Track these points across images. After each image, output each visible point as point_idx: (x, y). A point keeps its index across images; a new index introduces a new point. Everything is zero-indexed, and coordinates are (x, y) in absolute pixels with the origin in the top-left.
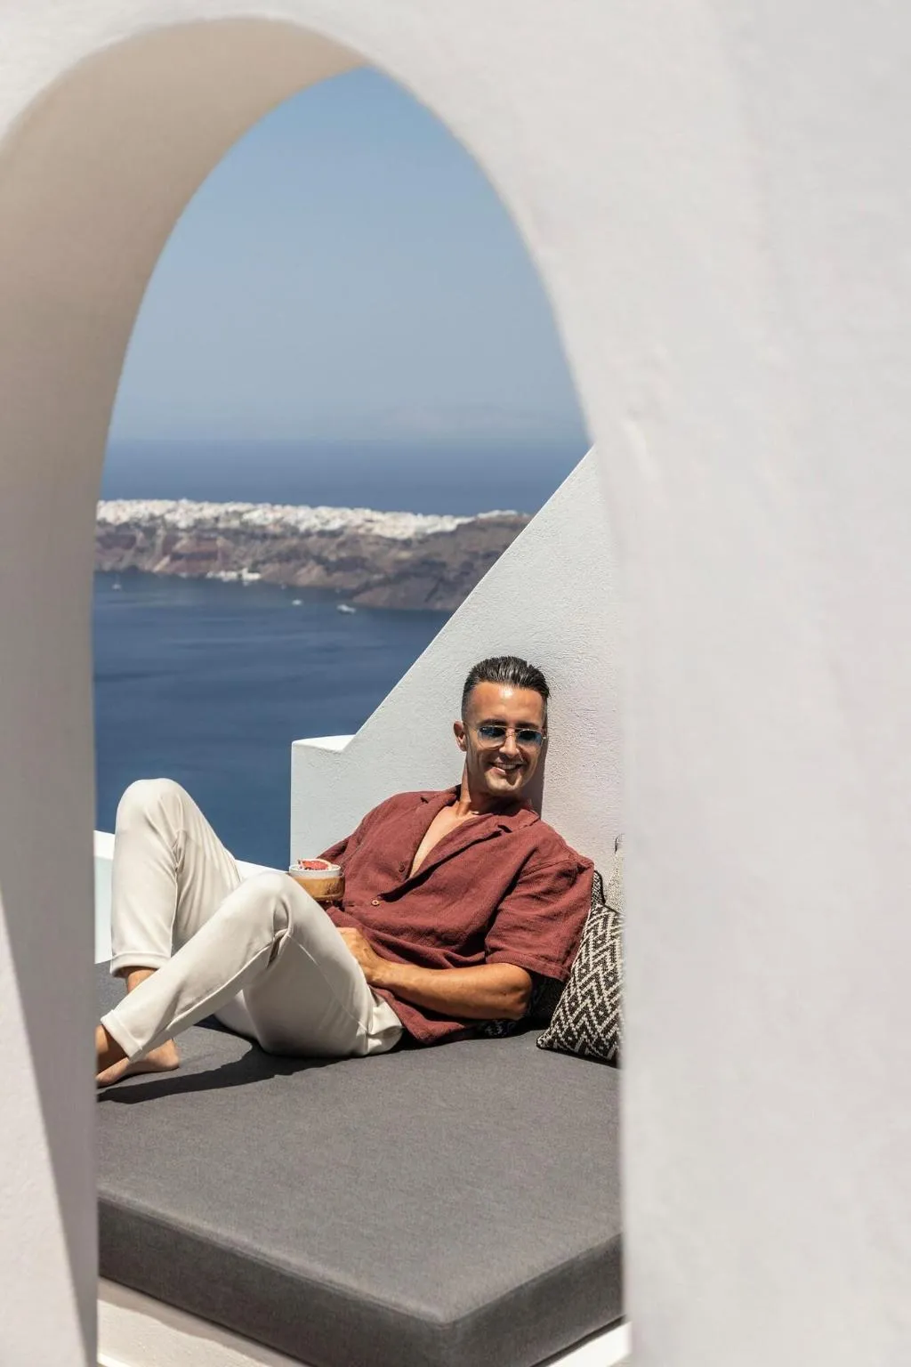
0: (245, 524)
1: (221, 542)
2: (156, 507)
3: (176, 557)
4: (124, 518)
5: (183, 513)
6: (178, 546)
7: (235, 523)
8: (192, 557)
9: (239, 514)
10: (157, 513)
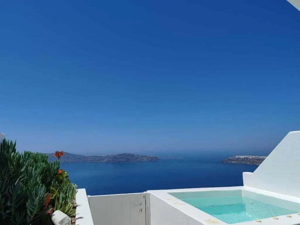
0: (259, 158)
1: (256, 160)
2: (247, 156)
3: (250, 162)
4: (243, 157)
5: (251, 157)
6: (251, 161)
7: (257, 158)
8: (252, 162)
9: (257, 157)
10: (247, 157)
